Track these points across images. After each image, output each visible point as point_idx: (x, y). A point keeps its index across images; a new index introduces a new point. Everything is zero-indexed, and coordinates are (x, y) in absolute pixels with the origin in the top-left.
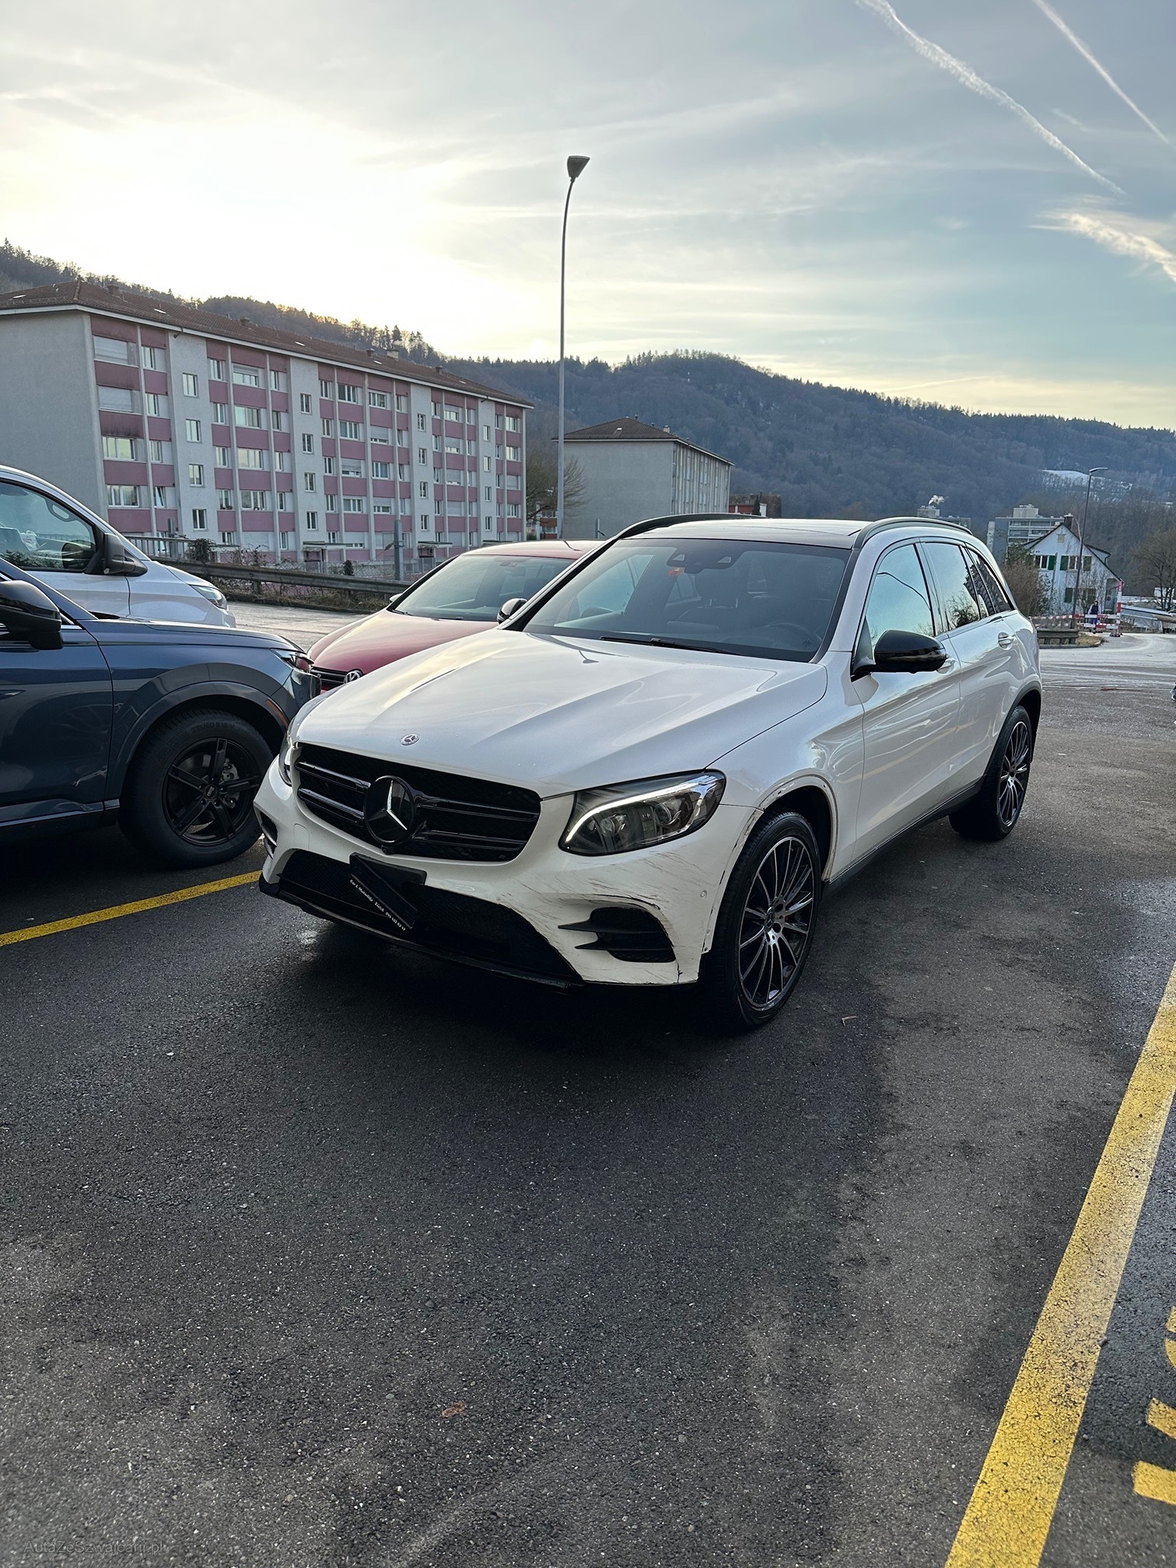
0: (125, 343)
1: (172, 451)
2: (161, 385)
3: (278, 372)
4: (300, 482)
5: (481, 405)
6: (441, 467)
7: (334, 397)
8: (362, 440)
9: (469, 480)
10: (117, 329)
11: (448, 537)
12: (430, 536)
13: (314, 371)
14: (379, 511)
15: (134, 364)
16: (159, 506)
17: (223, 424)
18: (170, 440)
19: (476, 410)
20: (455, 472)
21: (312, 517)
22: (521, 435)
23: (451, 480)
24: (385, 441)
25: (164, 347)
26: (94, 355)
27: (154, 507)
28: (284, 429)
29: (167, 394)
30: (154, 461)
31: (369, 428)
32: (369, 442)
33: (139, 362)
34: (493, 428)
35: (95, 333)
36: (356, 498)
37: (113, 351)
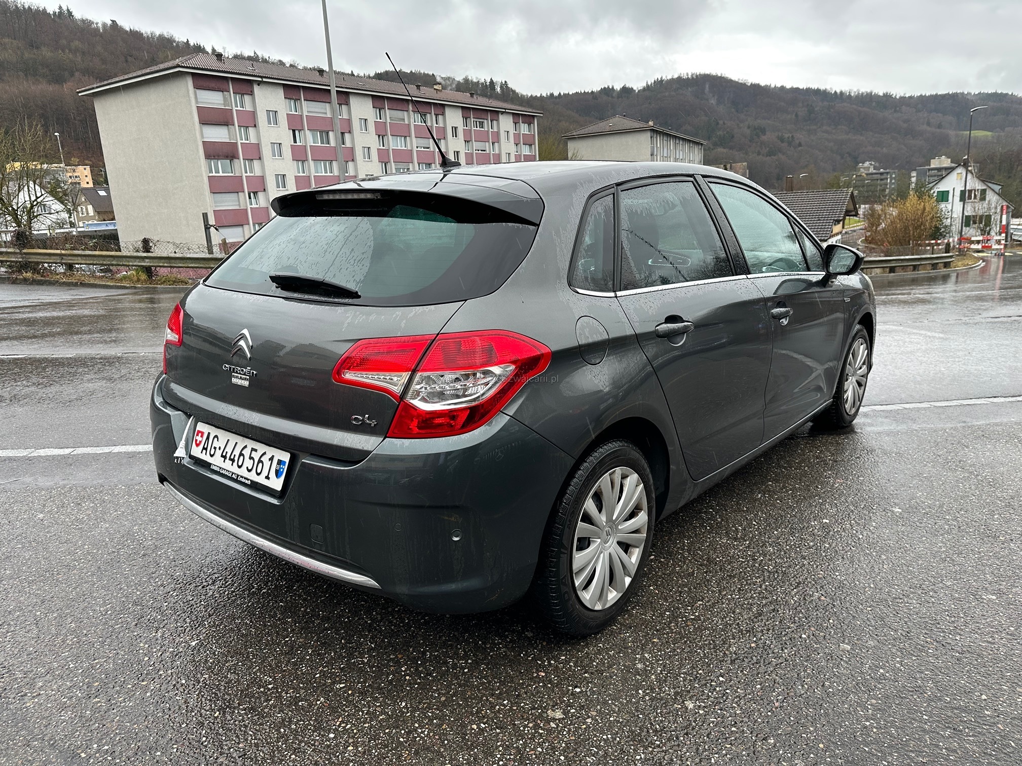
0: (221, 93)
1: (262, 166)
2: (250, 120)
3: (341, 104)
5: (501, 117)
7: (386, 119)
8: (409, 148)
10: (213, 84)
13: (369, 103)
15: (229, 106)
16: (254, 206)
17: (301, 144)
18: (260, 159)
19: (497, 120)
22: (534, 135)
24: (428, 148)
25: (251, 93)
26: (197, 102)
27: (249, 207)
28: (348, 144)
29: (255, 126)
30: (249, 174)
31: (414, 139)
32: (415, 149)
33: (232, 105)
34: (512, 131)
35: (197, 87)
37: (213, 99)
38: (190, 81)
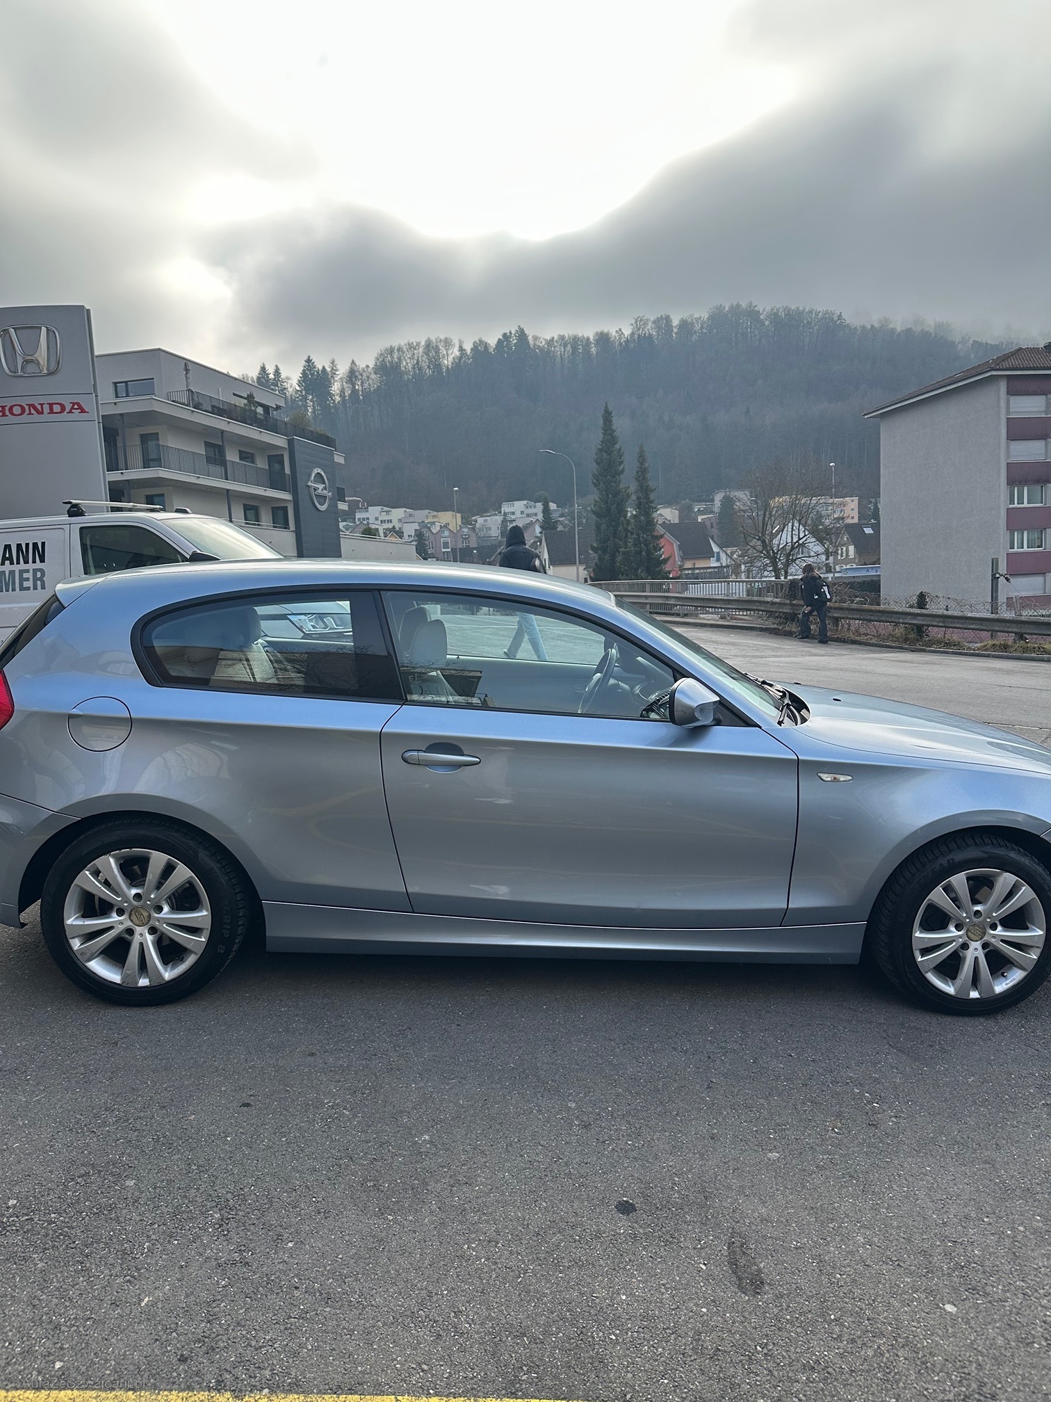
0: (1044, 397)
26: (1008, 412)
35: (1010, 392)
37: (1032, 406)
38: (1003, 386)
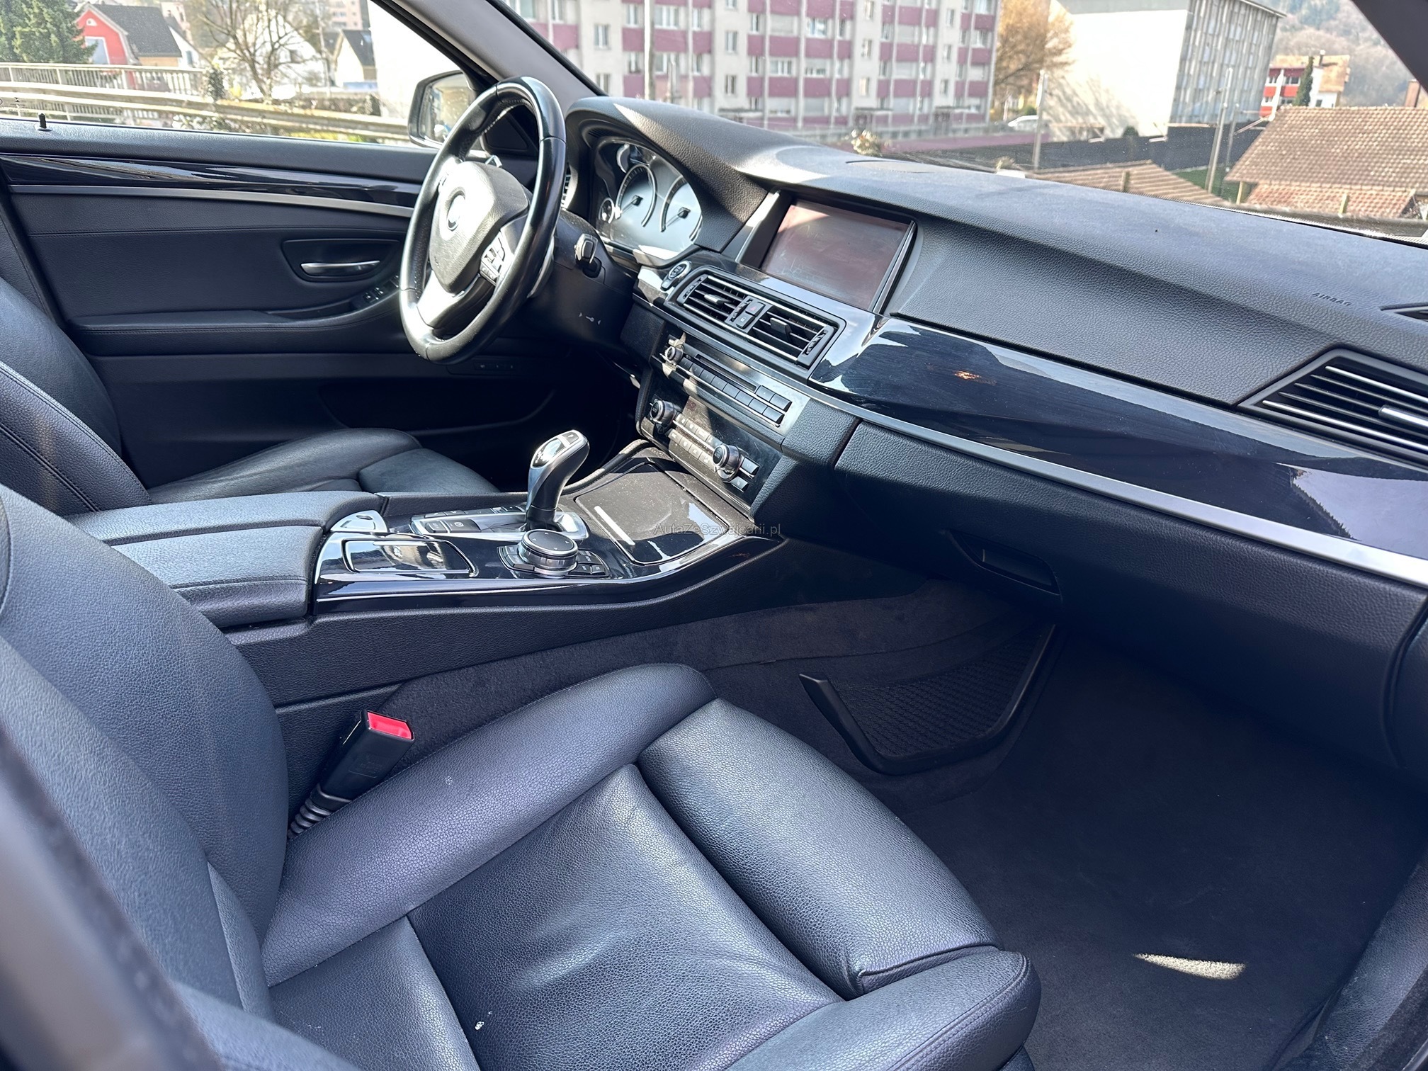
1: (577, 10)
4: (719, 41)
6: (892, 22)
9: (925, 37)
11: (892, 102)
12: (872, 102)
14: (812, 73)
20: (908, 29)
21: (732, 82)
23: (902, 34)
30: (557, 20)
36: (786, 60)
